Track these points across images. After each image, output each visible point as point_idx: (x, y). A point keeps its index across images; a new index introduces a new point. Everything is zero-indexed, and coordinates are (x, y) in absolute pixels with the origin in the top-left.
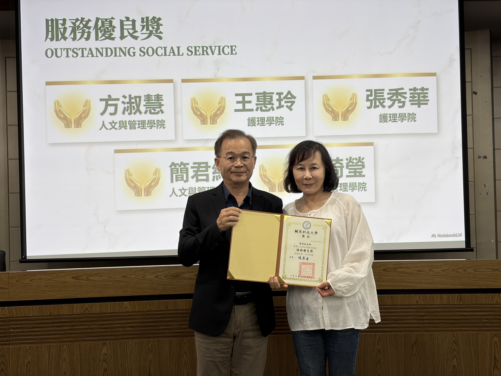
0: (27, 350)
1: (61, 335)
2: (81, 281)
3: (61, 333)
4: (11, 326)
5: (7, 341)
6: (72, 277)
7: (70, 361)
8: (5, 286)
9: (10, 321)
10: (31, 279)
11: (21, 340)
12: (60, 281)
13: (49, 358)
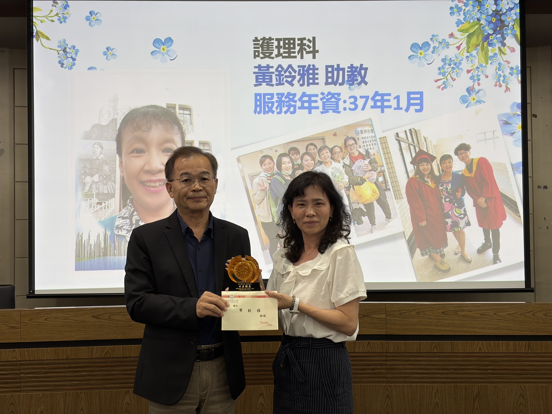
0: (40, 398)
2: (102, 321)
3: (79, 379)
4: (22, 371)
5: (18, 387)
6: (92, 316)
7: (89, 411)
8: (15, 325)
9: (21, 365)
10: (46, 318)
11: (34, 386)
12: (78, 320)
13: (65, 407)
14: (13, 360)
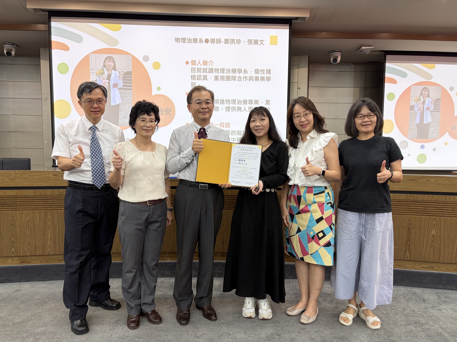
0: (27, 214)
1: (47, 206)
2: (58, 177)
4: (17, 200)
5: (15, 208)
6: (53, 175)
7: (52, 220)
8: (13, 178)
9: (16, 197)
10: (29, 175)
11: (24, 208)
12: (46, 176)
13: (40, 218)
14: (12, 195)
